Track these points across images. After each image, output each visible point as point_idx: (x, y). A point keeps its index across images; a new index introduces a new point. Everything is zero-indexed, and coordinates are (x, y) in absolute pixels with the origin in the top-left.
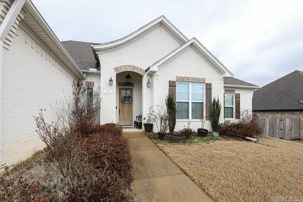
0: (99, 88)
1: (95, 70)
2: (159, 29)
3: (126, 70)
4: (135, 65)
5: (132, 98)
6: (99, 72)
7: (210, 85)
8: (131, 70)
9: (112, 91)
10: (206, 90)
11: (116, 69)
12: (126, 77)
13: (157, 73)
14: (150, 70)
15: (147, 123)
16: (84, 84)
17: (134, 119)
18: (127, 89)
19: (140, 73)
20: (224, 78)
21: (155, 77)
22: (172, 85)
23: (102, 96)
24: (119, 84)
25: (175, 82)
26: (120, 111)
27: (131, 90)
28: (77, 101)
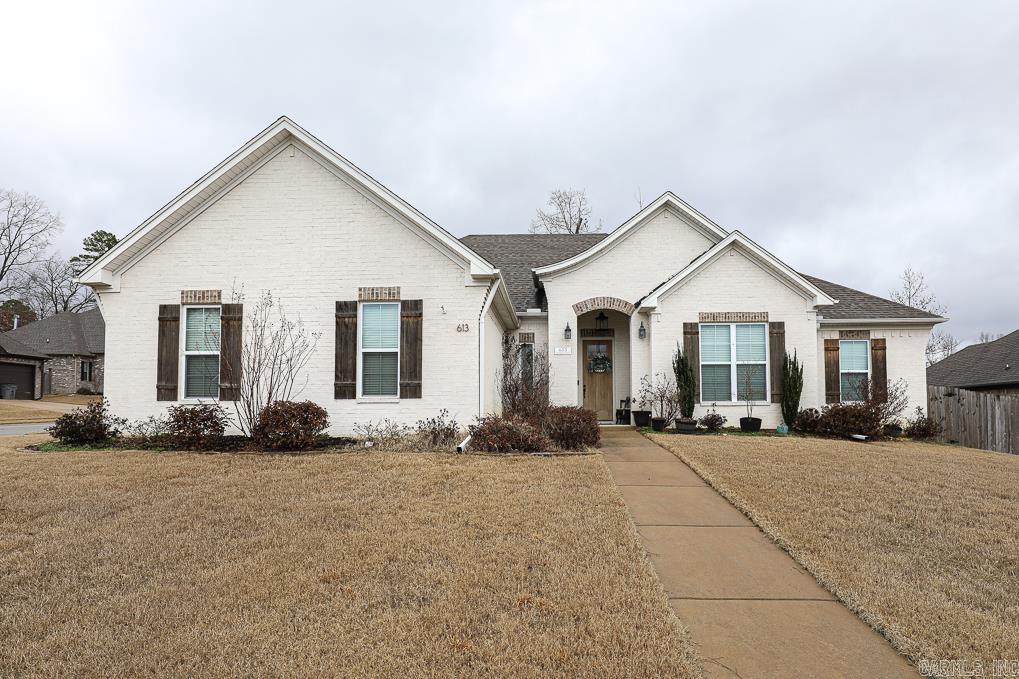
0: (546, 345)
1: (537, 311)
2: (662, 217)
3: (596, 307)
4: (613, 296)
5: (610, 361)
6: (544, 314)
7: (781, 325)
8: (607, 306)
9: (569, 350)
10: (770, 337)
11: (577, 307)
12: (597, 319)
13: (657, 311)
14: (643, 305)
15: (640, 410)
16: (517, 337)
17: (616, 406)
18: (599, 343)
19: (624, 311)
20: (816, 307)
21: (654, 318)
22: (690, 331)
23: (551, 359)
24: (582, 332)
25: (696, 324)
26: (584, 390)
27: (609, 344)
28: (507, 370)
